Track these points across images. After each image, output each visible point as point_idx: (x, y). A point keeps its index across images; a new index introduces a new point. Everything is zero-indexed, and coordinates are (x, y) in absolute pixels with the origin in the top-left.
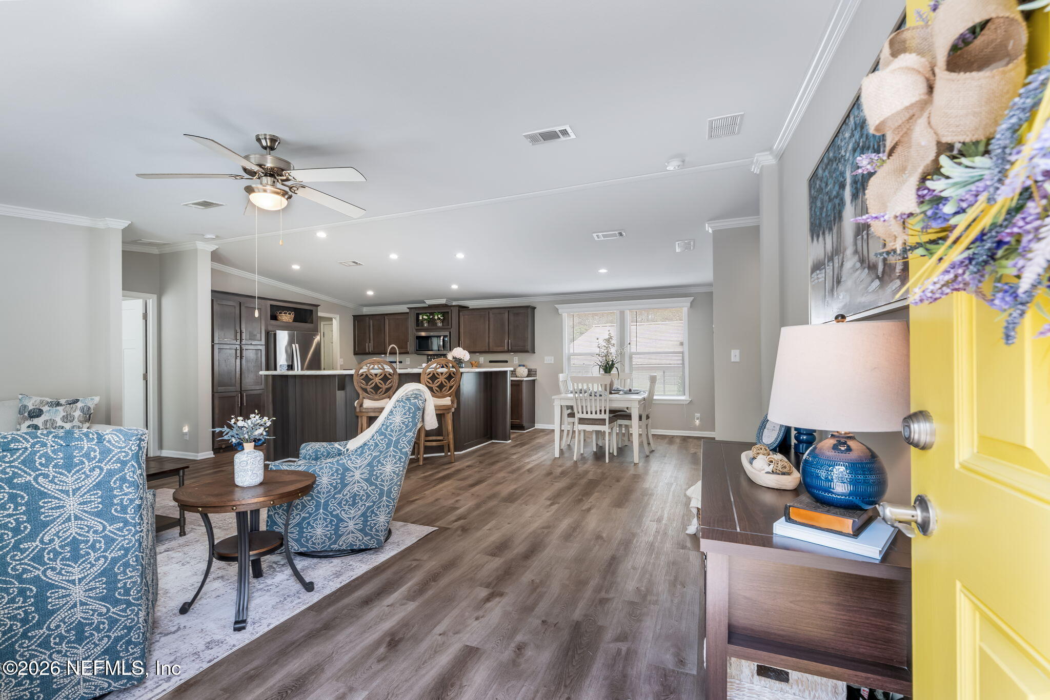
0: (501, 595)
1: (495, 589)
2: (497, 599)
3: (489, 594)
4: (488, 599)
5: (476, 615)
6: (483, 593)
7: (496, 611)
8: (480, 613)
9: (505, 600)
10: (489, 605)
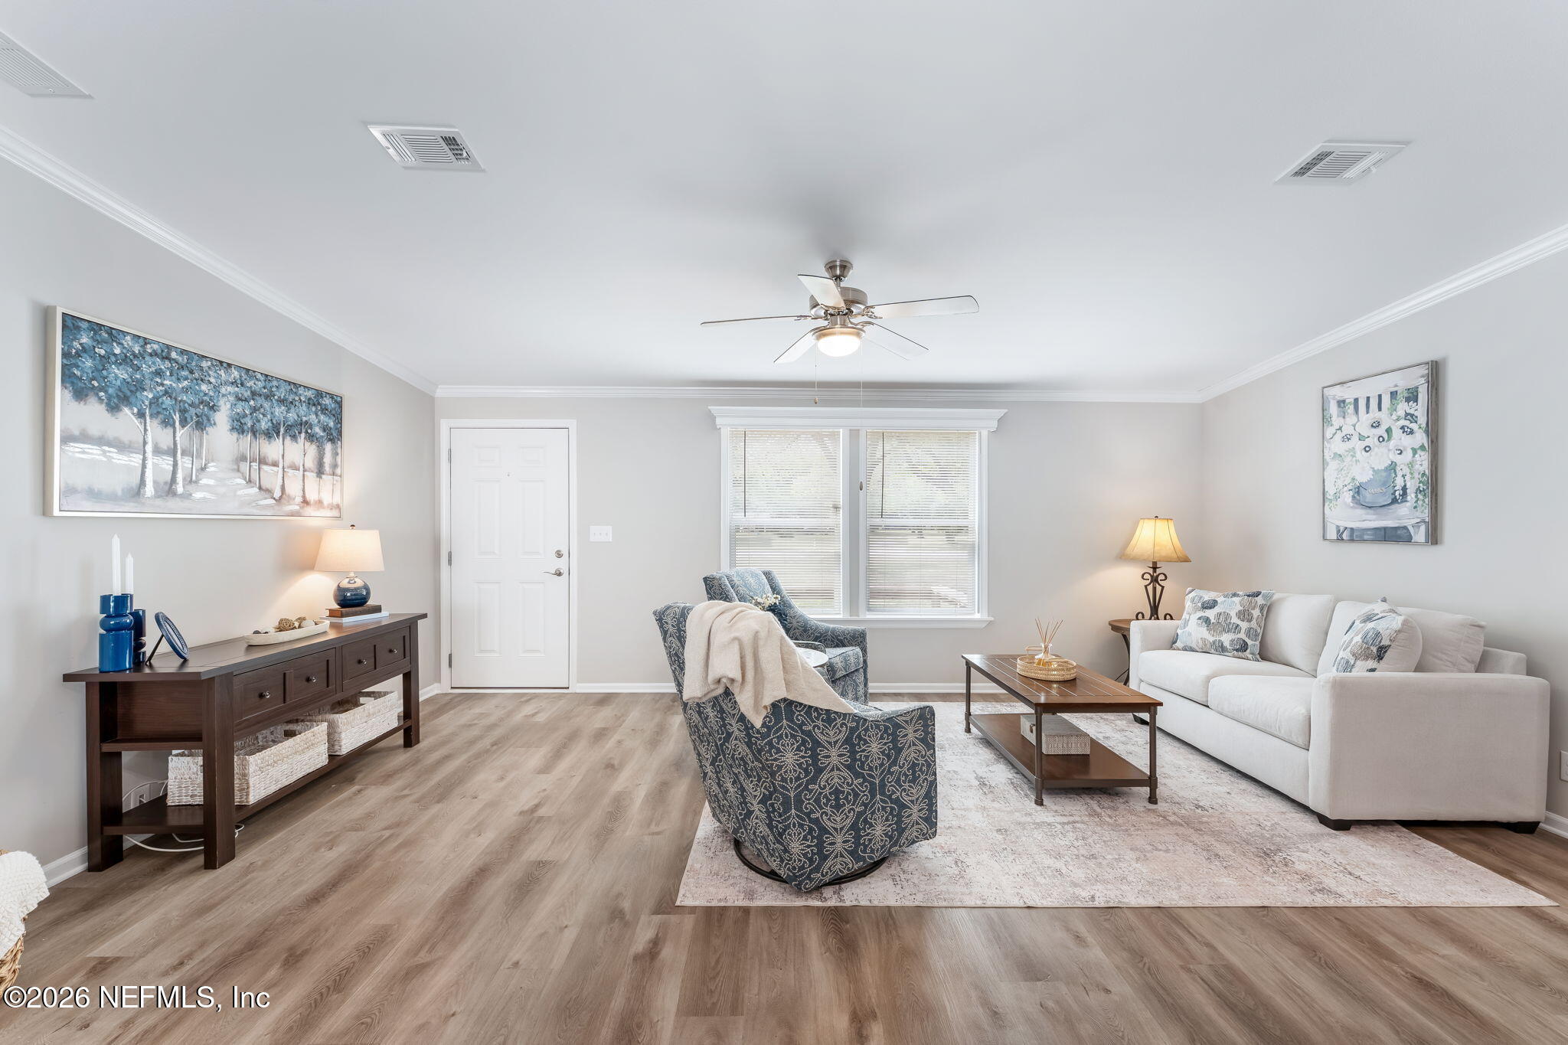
0: (522, 813)
1: (531, 817)
2: (526, 808)
3: (536, 811)
4: (537, 806)
5: (546, 793)
6: (542, 812)
7: (526, 799)
8: (542, 794)
9: (517, 808)
10: (536, 801)
